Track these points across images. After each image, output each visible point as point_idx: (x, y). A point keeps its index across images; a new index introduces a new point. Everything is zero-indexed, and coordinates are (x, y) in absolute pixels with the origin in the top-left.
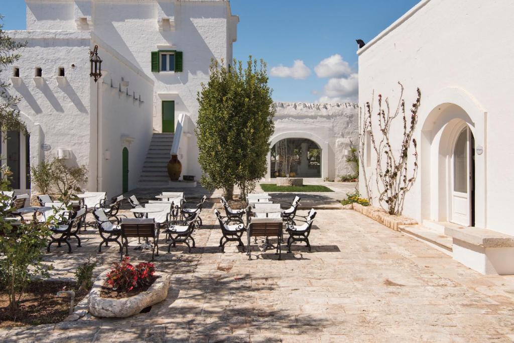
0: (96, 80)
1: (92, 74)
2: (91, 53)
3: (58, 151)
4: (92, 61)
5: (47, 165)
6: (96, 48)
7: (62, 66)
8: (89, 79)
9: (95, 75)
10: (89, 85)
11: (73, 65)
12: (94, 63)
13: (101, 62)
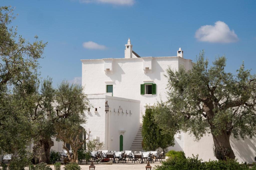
0: (107, 113)
1: (106, 111)
2: (106, 103)
3: (95, 137)
4: (106, 106)
5: (91, 142)
6: (107, 102)
7: (96, 108)
8: (105, 112)
9: (107, 111)
10: (105, 114)
11: (100, 107)
12: (106, 107)
13: (108, 106)
